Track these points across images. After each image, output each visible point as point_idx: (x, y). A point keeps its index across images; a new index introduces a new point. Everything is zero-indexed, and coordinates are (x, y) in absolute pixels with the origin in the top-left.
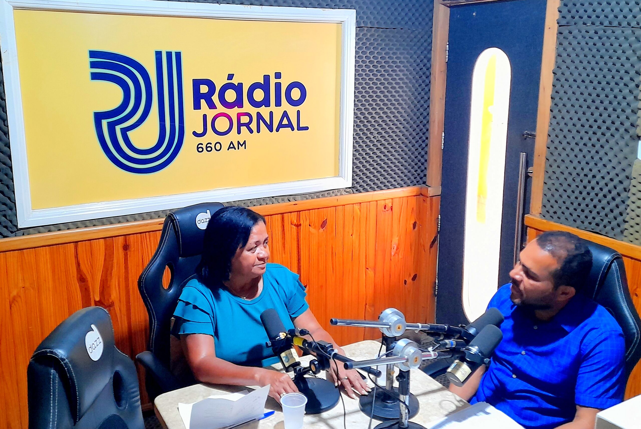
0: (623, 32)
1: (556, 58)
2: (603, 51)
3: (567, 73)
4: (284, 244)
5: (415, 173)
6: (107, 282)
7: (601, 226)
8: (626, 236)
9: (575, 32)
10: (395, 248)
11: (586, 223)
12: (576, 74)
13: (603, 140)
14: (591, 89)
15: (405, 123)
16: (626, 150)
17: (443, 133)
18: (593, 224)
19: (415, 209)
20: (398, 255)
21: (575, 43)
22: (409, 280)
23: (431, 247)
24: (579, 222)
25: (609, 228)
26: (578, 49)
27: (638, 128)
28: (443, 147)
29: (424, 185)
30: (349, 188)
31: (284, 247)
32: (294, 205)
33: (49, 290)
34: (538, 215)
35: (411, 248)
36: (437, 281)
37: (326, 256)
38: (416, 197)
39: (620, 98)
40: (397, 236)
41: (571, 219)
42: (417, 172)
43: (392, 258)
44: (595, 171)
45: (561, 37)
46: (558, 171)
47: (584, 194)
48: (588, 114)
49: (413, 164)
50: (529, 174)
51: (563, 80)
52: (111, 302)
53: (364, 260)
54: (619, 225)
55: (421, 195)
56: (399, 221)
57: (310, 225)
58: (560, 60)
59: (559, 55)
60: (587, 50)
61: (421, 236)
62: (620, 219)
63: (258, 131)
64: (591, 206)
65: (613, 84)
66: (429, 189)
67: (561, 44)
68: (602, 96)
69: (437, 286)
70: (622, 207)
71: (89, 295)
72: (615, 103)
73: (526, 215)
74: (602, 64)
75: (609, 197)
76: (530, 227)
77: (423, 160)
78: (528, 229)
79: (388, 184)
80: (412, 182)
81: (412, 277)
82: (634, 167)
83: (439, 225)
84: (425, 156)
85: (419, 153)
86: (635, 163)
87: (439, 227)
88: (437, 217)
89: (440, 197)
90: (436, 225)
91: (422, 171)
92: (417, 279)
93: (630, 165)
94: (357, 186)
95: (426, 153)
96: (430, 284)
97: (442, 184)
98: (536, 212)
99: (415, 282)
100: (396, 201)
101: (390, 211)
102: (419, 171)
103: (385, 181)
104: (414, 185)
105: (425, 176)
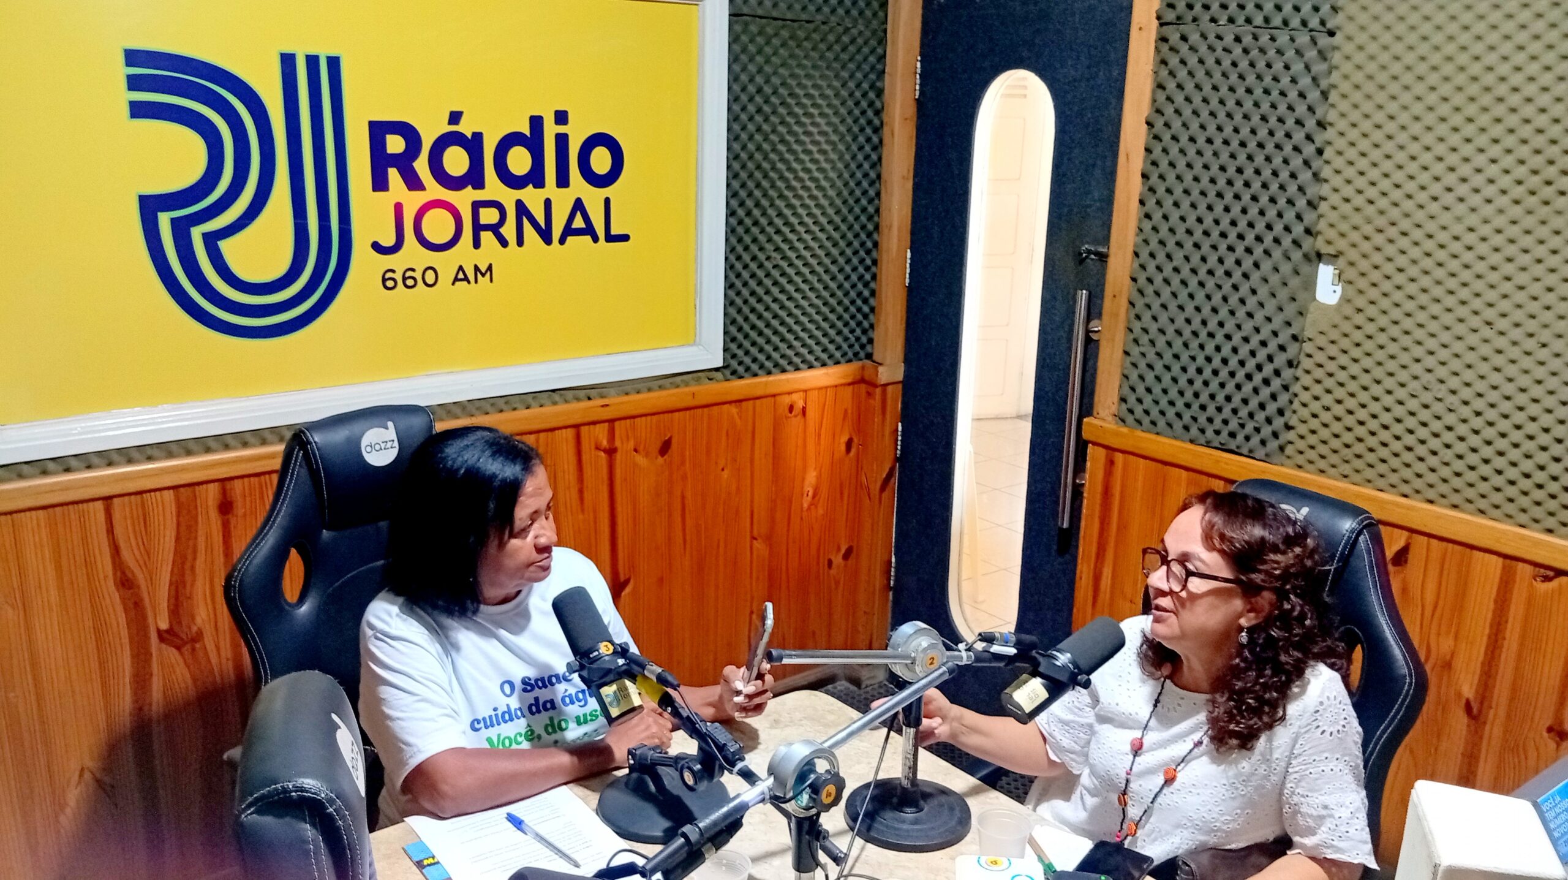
0: (1292, 40)
1: (1154, 92)
2: (1251, 79)
3: (1177, 124)
4: (581, 491)
5: (850, 336)
6: (185, 587)
7: (1240, 437)
8: (1288, 457)
9: (1194, 38)
10: (810, 494)
11: (1210, 433)
12: (1194, 126)
13: (1248, 263)
14: (1224, 157)
15: (829, 228)
16: (1294, 282)
17: (909, 251)
18: (1225, 433)
19: (850, 411)
20: (816, 507)
21: (1193, 60)
22: (838, 560)
23: (883, 489)
24: (1194, 431)
25: (1255, 440)
26: (1200, 74)
27: (1320, 238)
28: (907, 281)
29: (868, 362)
30: (717, 370)
31: (581, 499)
32: (603, 406)
33: (51, 610)
34: (1110, 418)
35: (842, 494)
36: (893, 560)
37: (670, 515)
38: (851, 387)
39: (1284, 175)
40: (815, 469)
41: (1178, 425)
42: (855, 334)
43: (805, 514)
44: (1230, 326)
45: (1165, 48)
46: (1153, 328)
47: (1207, 373)
48: (1219, 208)
49: (846, 316)
50: (1094, 337)
51: (1167, 137)
52: (197, 633)
53: (748, 520)
54: (1275, 435)
55: (864, 383)
56: (819, 435)
57: (636, 450)
58: (1161, 96)
59: (1161, 86)
60: (1217, 75)
61: (862, 468)
62: (1279, 422)
63: (520, 242)
64: (1220, 398)
65: (1270, 147)
66: (881, 369)
67: (1164, 62)
68: (1249, 172)
69: (893, 570)
70: (1284, 398)
71: (144, 618)
72: (1274, 187)
73: (1085, 420)
74: (1248, 104)
75: (1258, 378)
76: (1095, 444)
77: (866, 309)
78: (1090, 448)
79: (797, 360)
80: (844, 355)
81: (843, 551)
82: (1310, 317)
83: (899, 443)
84: (872, 301)
85: (859, 294)
86: (1312, 308)
87: (899, 447)
88: (894, 427)
89: (900, 386)
90: (893, 445)
91: (864, 332)
92: (853, 555)
93: (1301, 314)
94: (734, 363)
95: (873, 293)
96: (878, 567)
97: (907, 360)
98: (1107, 411)
99: (849, 562)
100: (813, 396)
101: (800, 417)
102: (858, 332)
103: (790, 353)
104: (850, 361)
105: (871, 341)
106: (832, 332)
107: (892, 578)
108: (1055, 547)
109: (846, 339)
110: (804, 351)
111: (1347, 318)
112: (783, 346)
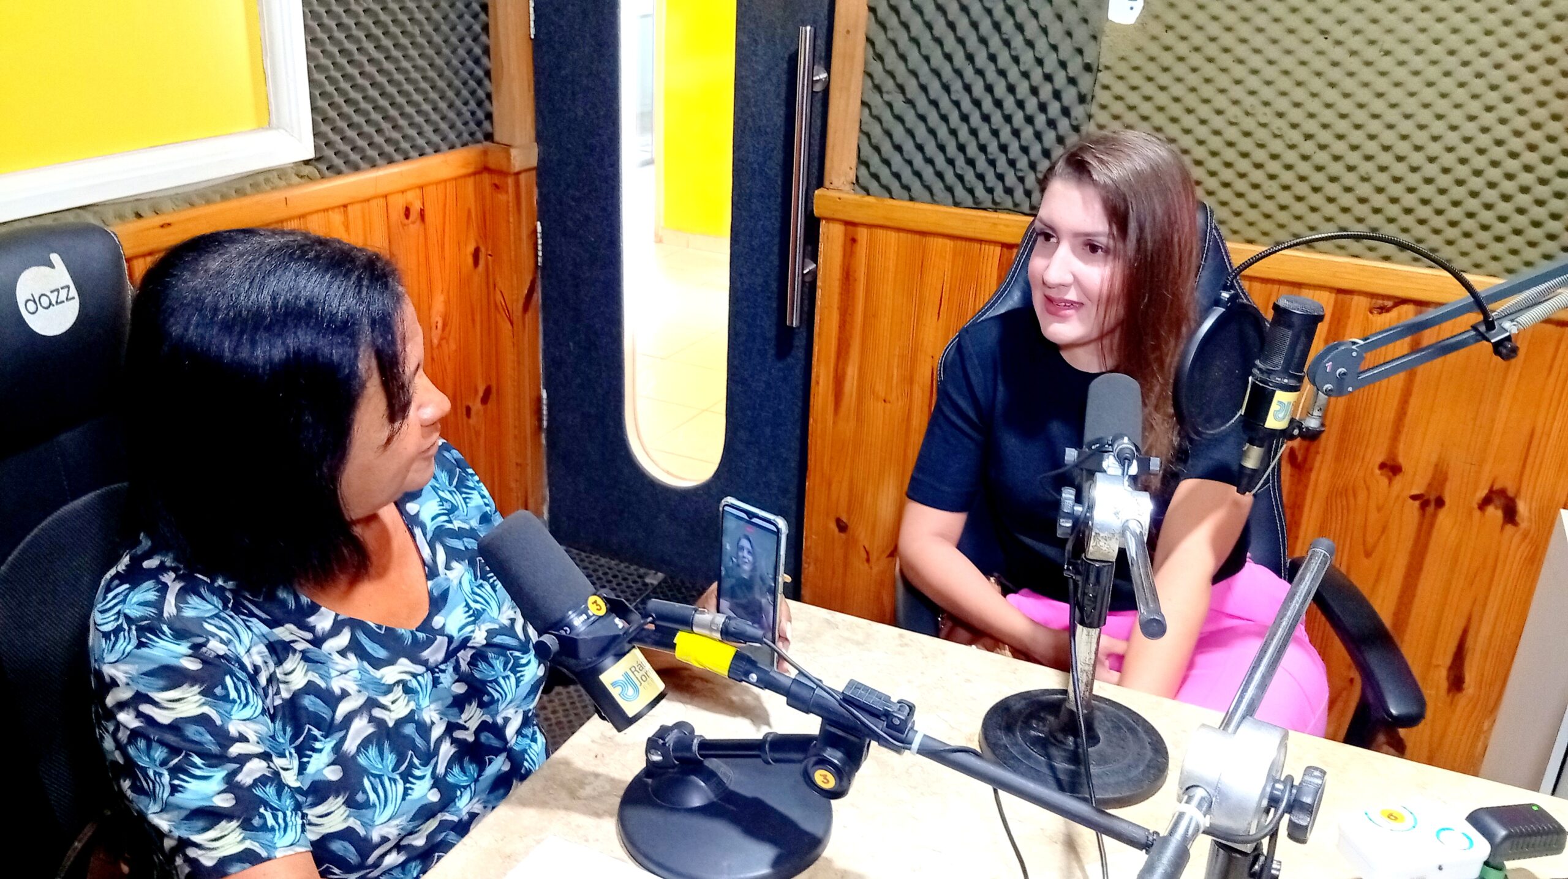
5: (464, 109)
10: (440, 325)
19: (474, 212)
20: (447, 342)
22: (477, 406)
23: (526, 308)
28: (532, 31)
29: (487, 144)
30: (307, 162)
32: (162, 226)
34: (848, 188)
35: (473, 319)
36: (544, 395)
38: (473, 179)
40: (442, 293)
42: (469, 107)
43: (437, 353)
44: (1004, 59)
46: (901, 69)
49: (457, 83)
55: (486, 170)
56: (443, 247)
61: (495, 286)
66: (514, 152)
69: (545, 408)
73: (815, 193)
75: (1041, 120)
76: (828, 220)
77: (479, 72)
78: (823, 225)
79: (405, 145)
80: (459, 136)
81: (481, 394)
82: (1105, 41)
83: (540, 248)
84: (485, 60)
85: (469, 52)
86: (1107, 30)
87: (540, 254)
88: (532, 227)
89: (534, 173)
90: (532, 252)
91: (480, 104)
92: (494, 396)
93: (1094, 38)
94: (329, 153)
95: (486, 51)
96: (527, 404)
97: (540, 138)
98: (843, 179)
99: (489, 405)
100: (431, 191)
101: (419, 221)
102: (473, 104)
103: (396, 135)
104: (464, 145)
105: (489, 116)
106: (443, 105)
107: (545, 418)
108: (772, 352)
109: (459, 114)
110: (413, 132)
111: (1154, 38)
112: (386, 126)
